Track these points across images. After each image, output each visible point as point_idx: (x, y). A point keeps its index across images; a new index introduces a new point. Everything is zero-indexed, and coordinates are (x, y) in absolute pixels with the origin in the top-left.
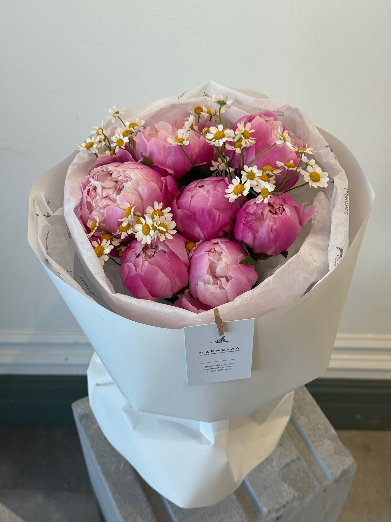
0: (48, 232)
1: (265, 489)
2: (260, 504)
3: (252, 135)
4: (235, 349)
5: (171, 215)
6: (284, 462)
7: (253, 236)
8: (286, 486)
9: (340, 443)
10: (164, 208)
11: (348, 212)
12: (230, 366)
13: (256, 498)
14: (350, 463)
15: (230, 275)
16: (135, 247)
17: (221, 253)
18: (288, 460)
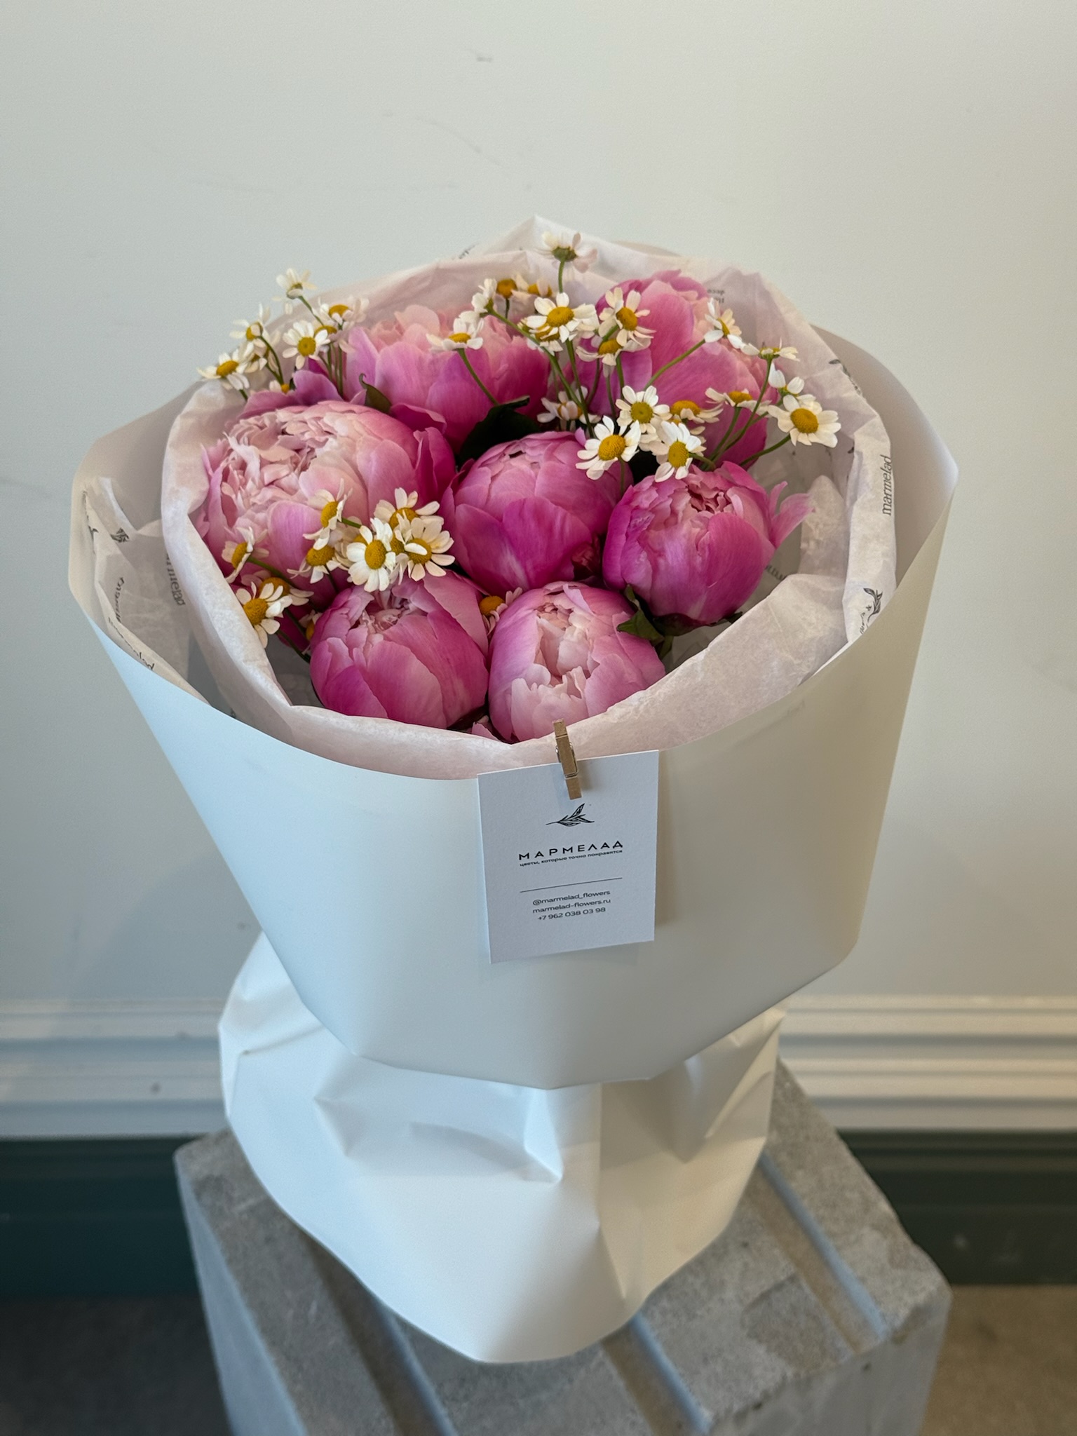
0: (122, 579)
1: (705, 1360)
2: (692, 1401)
3: (643, 322)
4: (611, 845)
5: (439, 521)
6: (755, 1290)
7: (651, 564)
8: (761, 1350)
9: (903, 1238)
10: (422, 502)
11: (890, 510)
12: (600, 902)
13: (681, 1384)
14: (932, 1288)
15: (594, 659)
16: (349, 604)
17: (570, 611)
18: (766, 1284)
